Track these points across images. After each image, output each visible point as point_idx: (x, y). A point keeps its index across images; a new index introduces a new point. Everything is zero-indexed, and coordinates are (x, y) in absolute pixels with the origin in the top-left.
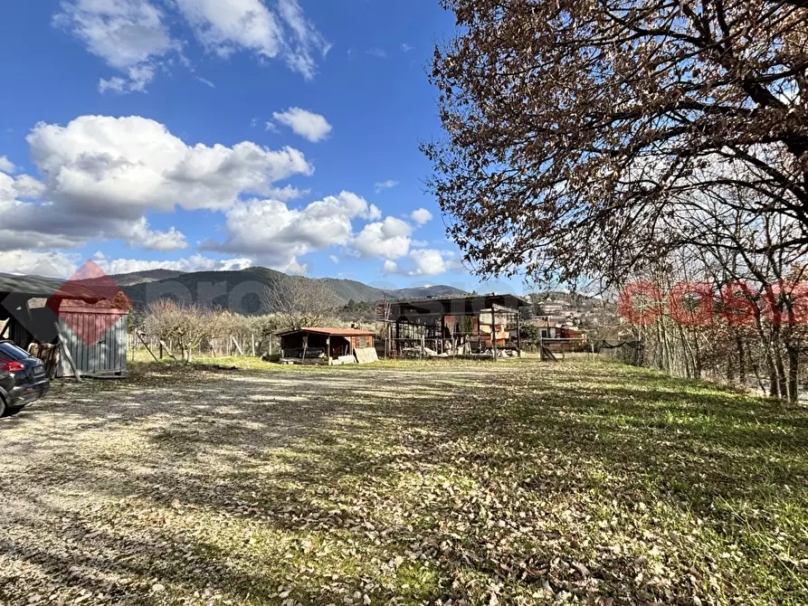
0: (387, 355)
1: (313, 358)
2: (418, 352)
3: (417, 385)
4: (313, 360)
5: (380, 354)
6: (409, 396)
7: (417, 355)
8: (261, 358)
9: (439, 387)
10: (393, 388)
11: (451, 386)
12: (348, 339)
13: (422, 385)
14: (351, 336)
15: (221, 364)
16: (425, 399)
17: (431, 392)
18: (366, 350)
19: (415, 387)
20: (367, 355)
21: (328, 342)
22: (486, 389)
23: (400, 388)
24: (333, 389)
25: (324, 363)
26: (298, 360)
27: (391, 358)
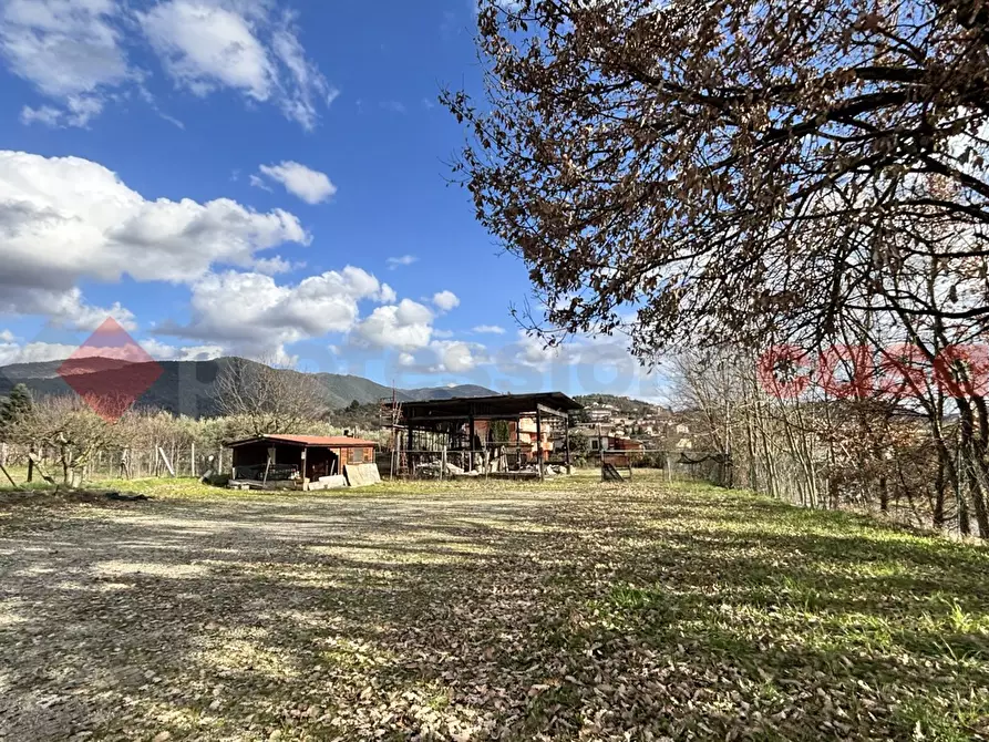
0: (394, 474)
1: (280, 480)
2: (438, 470)
3: (430, 528)
4: (279, 483)
5: (384, 472)
6: (413, 559)
7: (436, 474)
8: (200, 480)
9: (467, 533)
10: (386, 539)
11: (487, 531)
12: (337, 451)
13: (439, 529)
14: (340, 446)
15: (123, 491)
16: (442, 568)
17: (453, 547)
18: (363, 467)
19: (425, 534)
20: (364, 474)
21: (304, 456)
22: (546, 536)
23: (401, 538)
24: (276, 543)
25: (297, 487)
26: (257, 483)
27: (399, 477)
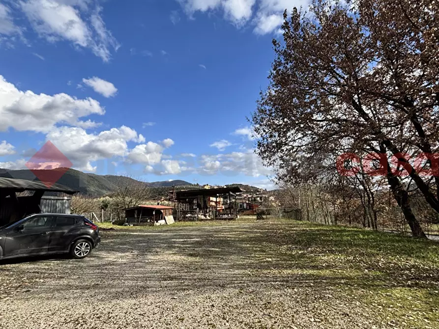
0: (178, 219)
1: (144, 222)
2: (195, 217)
4: (145, 223)
5: (175, 219)
7: (195, 219)
8: (111, 223)
12: (162, 211)
14: (163, 209)
18: (169, 216)
20: (170, 219)
21: (154, 213)
25: (152, 225)
26: (135, 223)
27: (180, 221)
